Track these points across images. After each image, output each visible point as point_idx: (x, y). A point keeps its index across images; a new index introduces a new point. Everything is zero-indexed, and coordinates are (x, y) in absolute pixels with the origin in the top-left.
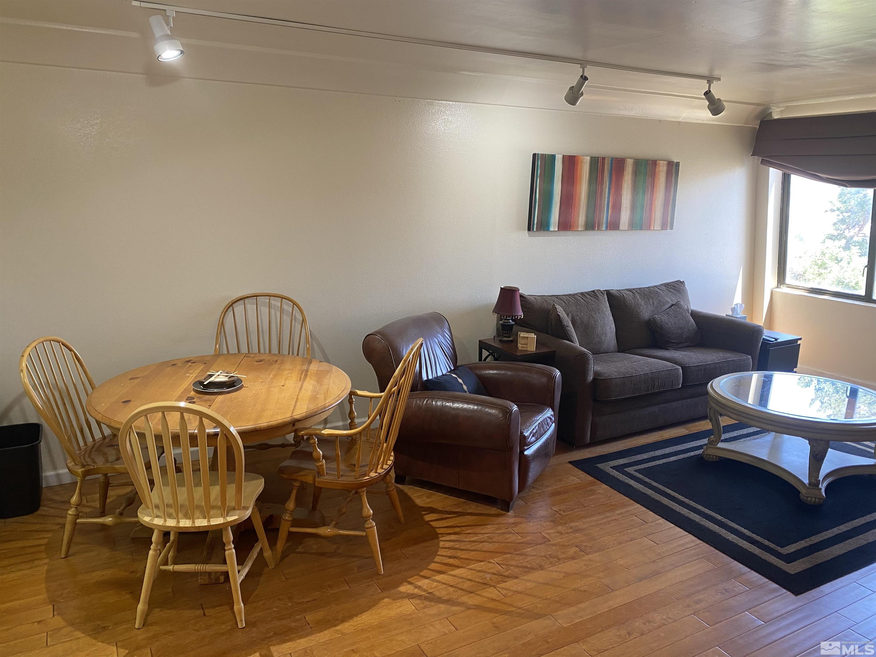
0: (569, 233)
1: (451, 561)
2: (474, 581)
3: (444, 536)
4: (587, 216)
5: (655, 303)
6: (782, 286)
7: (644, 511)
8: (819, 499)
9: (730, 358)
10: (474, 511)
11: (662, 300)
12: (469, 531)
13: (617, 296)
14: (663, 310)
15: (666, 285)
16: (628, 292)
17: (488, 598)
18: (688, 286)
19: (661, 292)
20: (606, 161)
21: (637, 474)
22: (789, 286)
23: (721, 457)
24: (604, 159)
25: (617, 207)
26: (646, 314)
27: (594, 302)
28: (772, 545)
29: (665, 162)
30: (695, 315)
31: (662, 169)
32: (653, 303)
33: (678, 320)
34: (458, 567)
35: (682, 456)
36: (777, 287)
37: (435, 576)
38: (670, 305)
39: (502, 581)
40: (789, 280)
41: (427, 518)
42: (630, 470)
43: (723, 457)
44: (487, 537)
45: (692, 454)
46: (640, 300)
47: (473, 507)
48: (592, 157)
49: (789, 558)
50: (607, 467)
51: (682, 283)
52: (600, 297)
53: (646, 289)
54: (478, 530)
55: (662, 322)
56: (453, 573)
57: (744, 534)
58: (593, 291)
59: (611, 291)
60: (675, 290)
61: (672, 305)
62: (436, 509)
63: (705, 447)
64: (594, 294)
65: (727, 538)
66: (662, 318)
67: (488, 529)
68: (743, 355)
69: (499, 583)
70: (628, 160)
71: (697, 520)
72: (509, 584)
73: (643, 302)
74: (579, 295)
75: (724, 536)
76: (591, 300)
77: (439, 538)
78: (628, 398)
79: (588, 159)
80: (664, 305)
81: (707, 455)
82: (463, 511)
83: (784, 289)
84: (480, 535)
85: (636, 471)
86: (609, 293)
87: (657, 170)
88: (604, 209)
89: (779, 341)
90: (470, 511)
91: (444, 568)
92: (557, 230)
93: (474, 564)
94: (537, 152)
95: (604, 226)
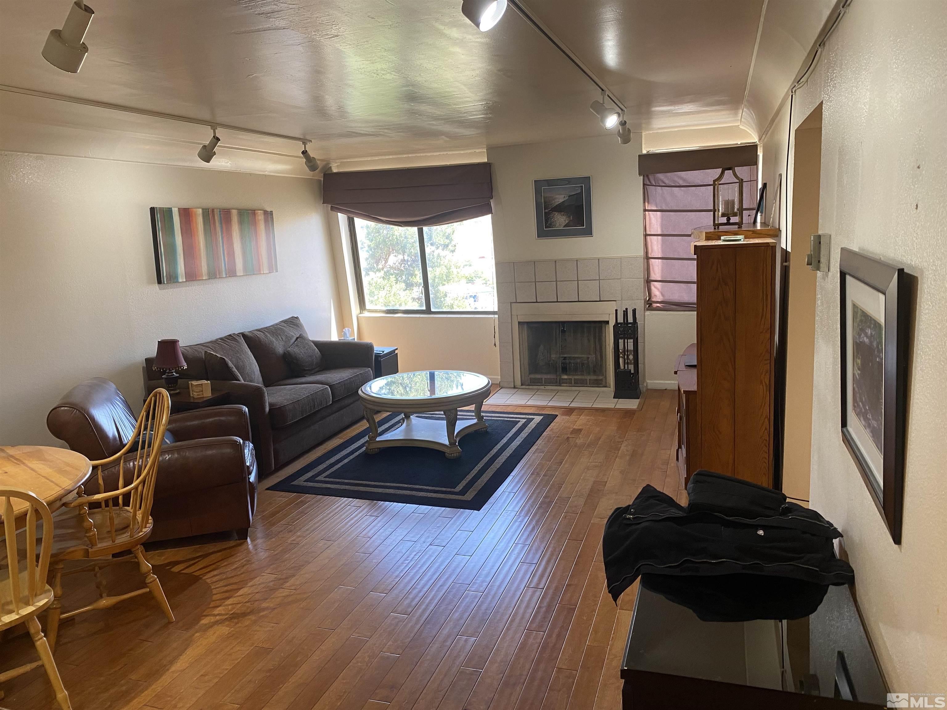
0: (195, 282)
1: (229, 588)
2: (262, 592)
3: (205, 575)
4: (208, 265)
5: (284, 338)
6: (364, 312)
7: (352, 500)
8: (458, 453)
9: (358, 372)
10: (216, 550)
11: (288, 335)
12: (225, 564)
13: (251, 337)
14: (291, 343)
15: (285, 322)
16: (259, 333)
17: (283, 596)
18: (302, 320)
19: (285, 329)
20: (215, 212)
21: (327, 479)
22: (370, 311)
23: (380, 448)
24: (213, 210)
25: (231, 254)
26: (280, 349)
27: (236, 345)
28: (449, 490)
29: (262, 212)
30: (318, 344)
31: (260, 217)
32: (282, 339)
33: (307, 350)
34: (240, 589)
35: (352, 457)
36: (361, 313)
37: (224, 602)
38: (295, 338)
39: (285, 582)
40: (368, 306)
41: (176, 569)
42: (319, 478)
43: (383, 448)
44: (244, 561)
45: (357, 453)
46: (271, 337)
47: (211, 548)
48: (203, 209)
49: (463, 492)
50: (301, 481)
51: (297, 318)
52: (239, 339)
53: (271, 327)
54: (231, 560)
55: (295, 354)
56: (238, 594)
57: (428, 489)
58: (230, 335)
59: (245, 333)
60: (294, 325)
61: (297, 338)
62: (177, 561)
63: (367, 444)
64: (231, 337)
65: (419, 495)
66: (295, 350)
67: (240, 556)
68: (365, 368)
69: (282, 584)
70: (233, 210)
71: (393, 493)
72: (292, 581)
73: (274, 339)
74: (219, 340)
75: (416, 495)
76: (233, 343)
77: (201, 578)
78: (300, 420)
79: (200, 211)
80: (291, 339)
81: (370, 449)
82: (205, 553)
83: (366, 314)
84: (237, 563)
85: (325, 477)
86: (244, 335)
87: (256, 218)
88: (221, 258)
89: (385, 352)
90: (211, 551)
91: (227, 594)
92: (185, 280)
93: (250, 582)
94: (155, 206)
95: (224, 273)
